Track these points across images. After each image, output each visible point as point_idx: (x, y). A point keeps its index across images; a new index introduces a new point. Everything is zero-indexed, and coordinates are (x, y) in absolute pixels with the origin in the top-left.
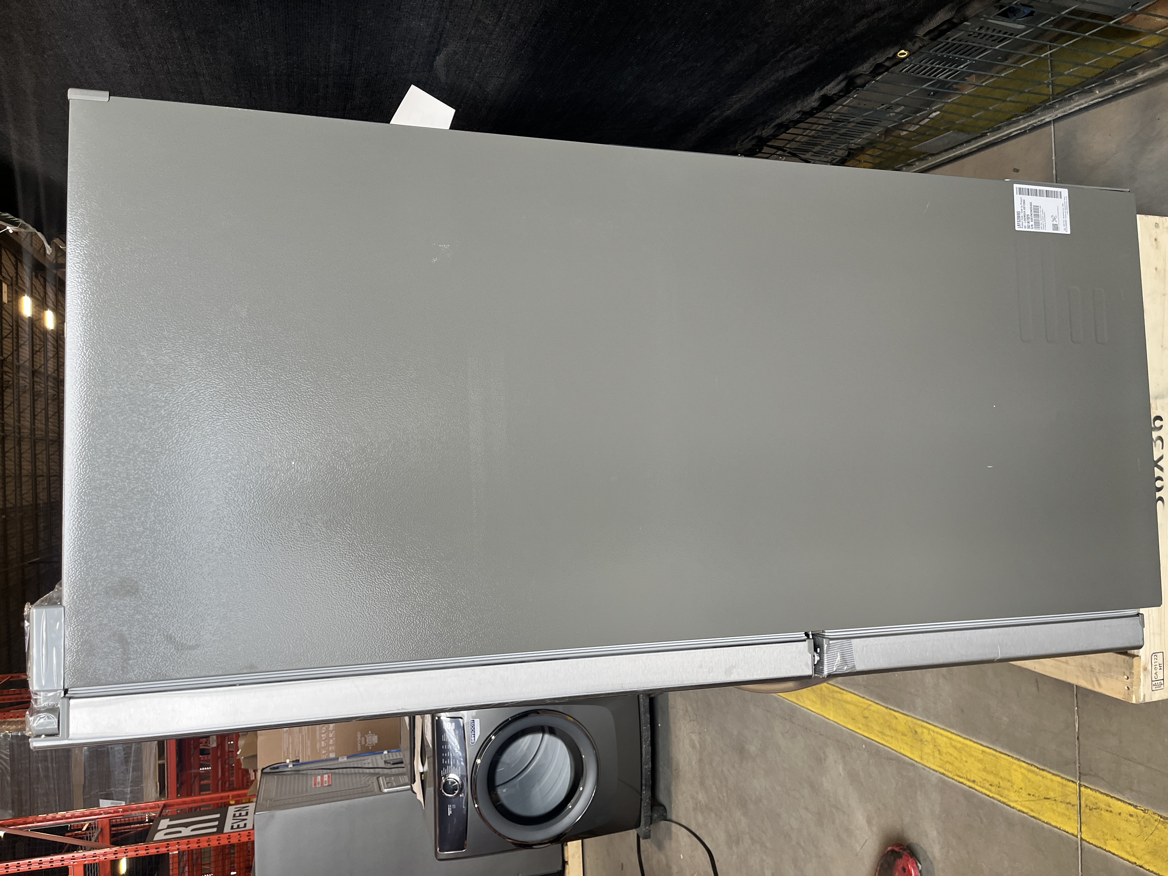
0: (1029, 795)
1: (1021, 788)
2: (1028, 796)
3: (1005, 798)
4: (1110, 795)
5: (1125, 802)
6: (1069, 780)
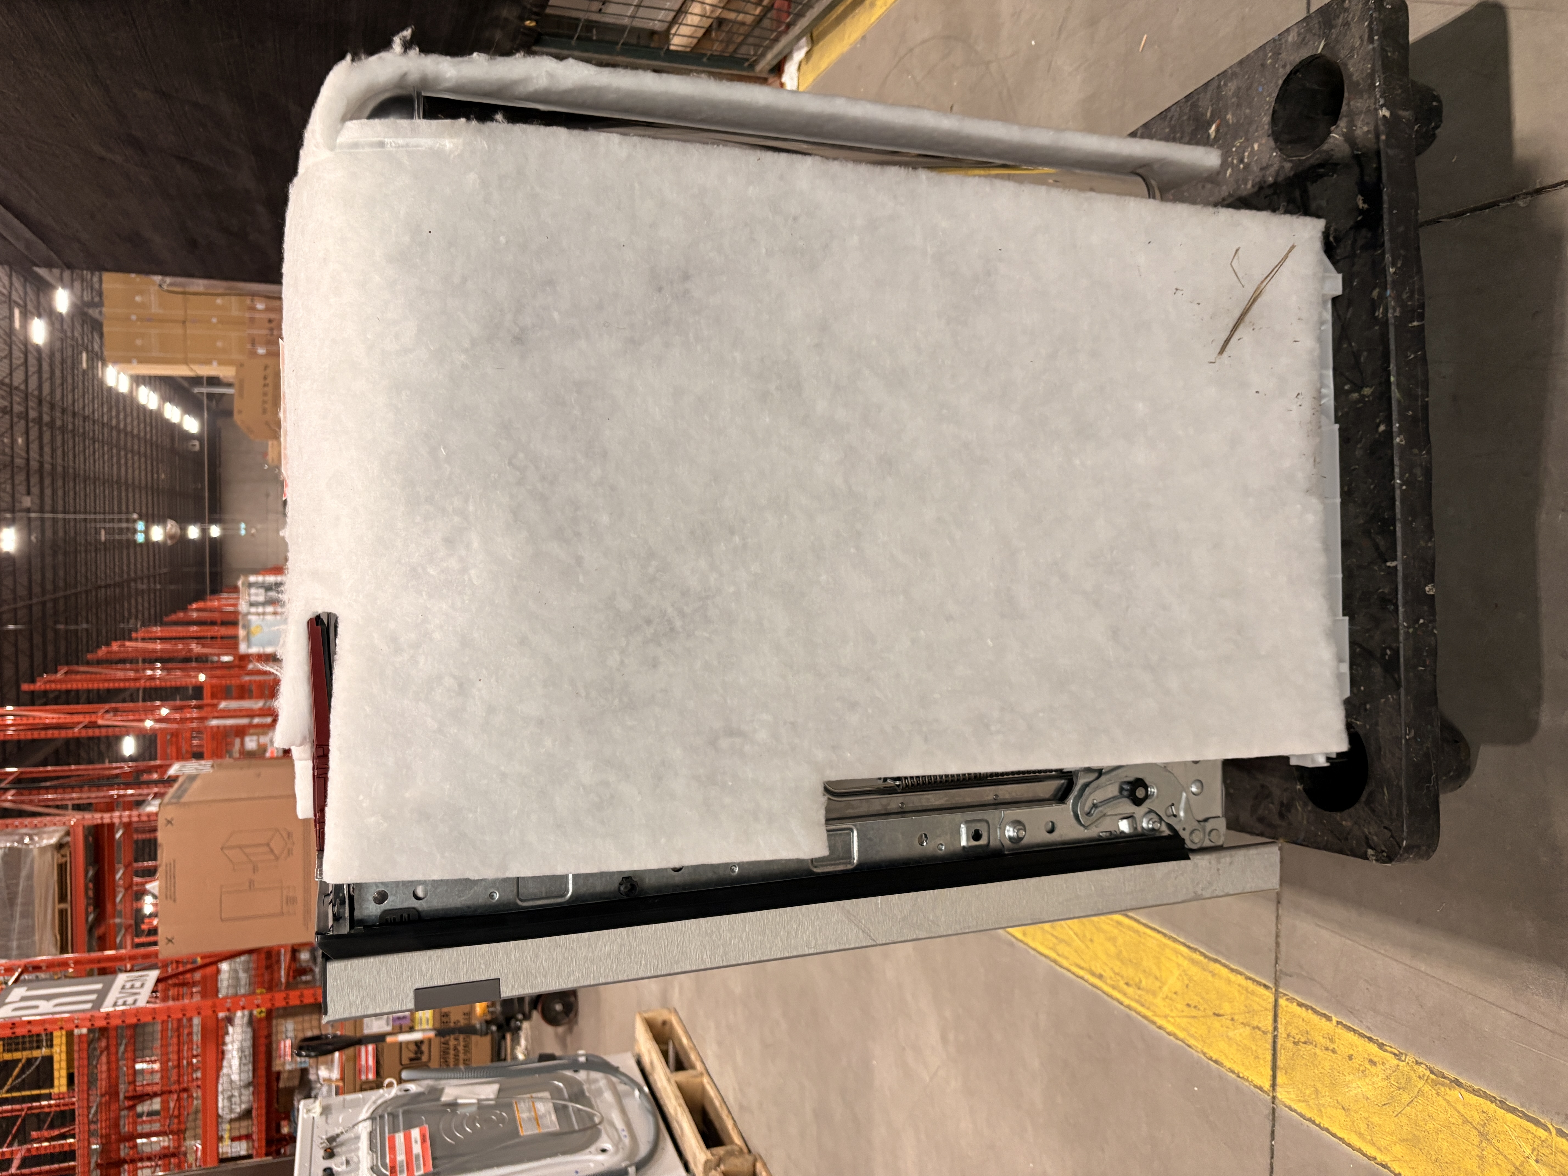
0: (1188, 1005)
1: (1175, 993)
2: (1186, 1009)
3: (1148, 1008)
4: (1334, 1019)
5: (1362, 1035)
6: (1259, 983)
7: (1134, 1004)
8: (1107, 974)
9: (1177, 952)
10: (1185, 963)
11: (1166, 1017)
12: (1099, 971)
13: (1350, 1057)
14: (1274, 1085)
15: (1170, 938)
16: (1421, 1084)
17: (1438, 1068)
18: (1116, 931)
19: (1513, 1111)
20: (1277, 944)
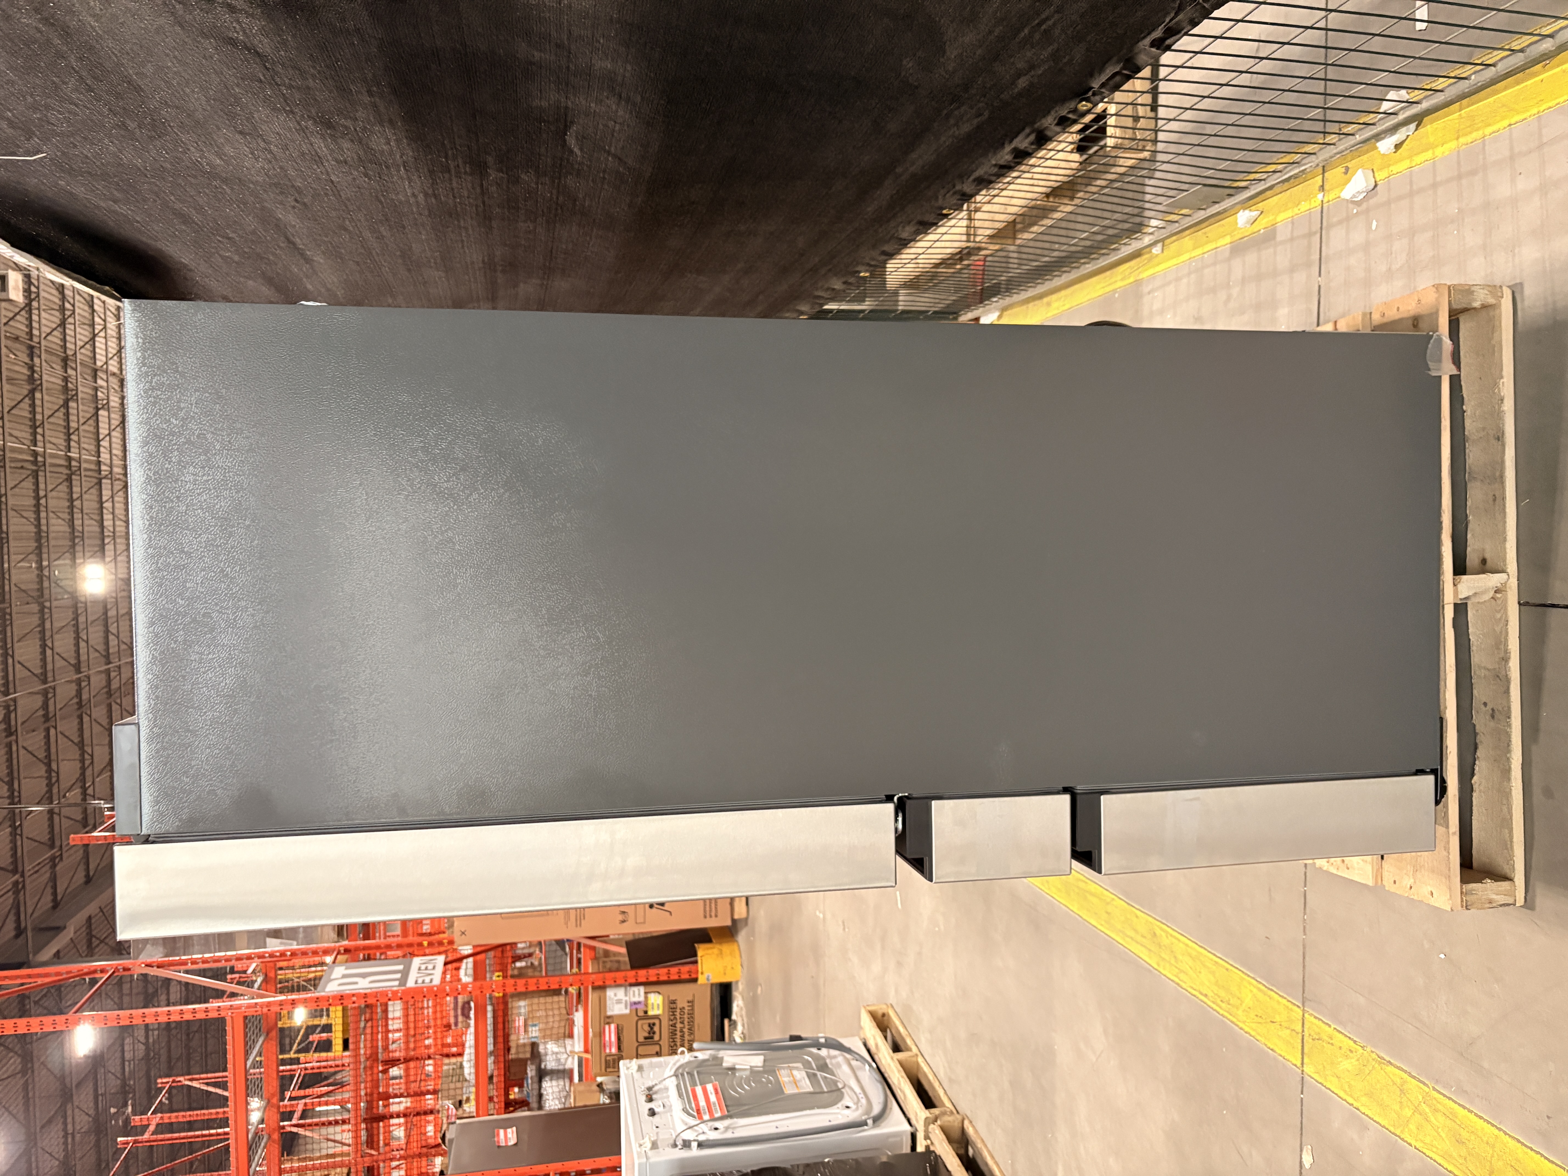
0: (1257, 1016)
1: (1249, 1008)
2: (1255, 1018)
3: (1234, 1017)
4: (1333, 1026)
5: (1346, 1036)
6: (1294, 1004)
7: (1226, 1014)
8: (1210, 994)
9: (1250, 983)
10: (1255, 990)
11: (1244, 1022)
12: (1205, 992)
13: (1340, 1048)
14: (1302, 1064)
15: (1246, 974)
16: (1374, 1063)
17: (1382, 1055)
18: (1214, 967)
19: (1414, 1077)
20: (1304, 981)
